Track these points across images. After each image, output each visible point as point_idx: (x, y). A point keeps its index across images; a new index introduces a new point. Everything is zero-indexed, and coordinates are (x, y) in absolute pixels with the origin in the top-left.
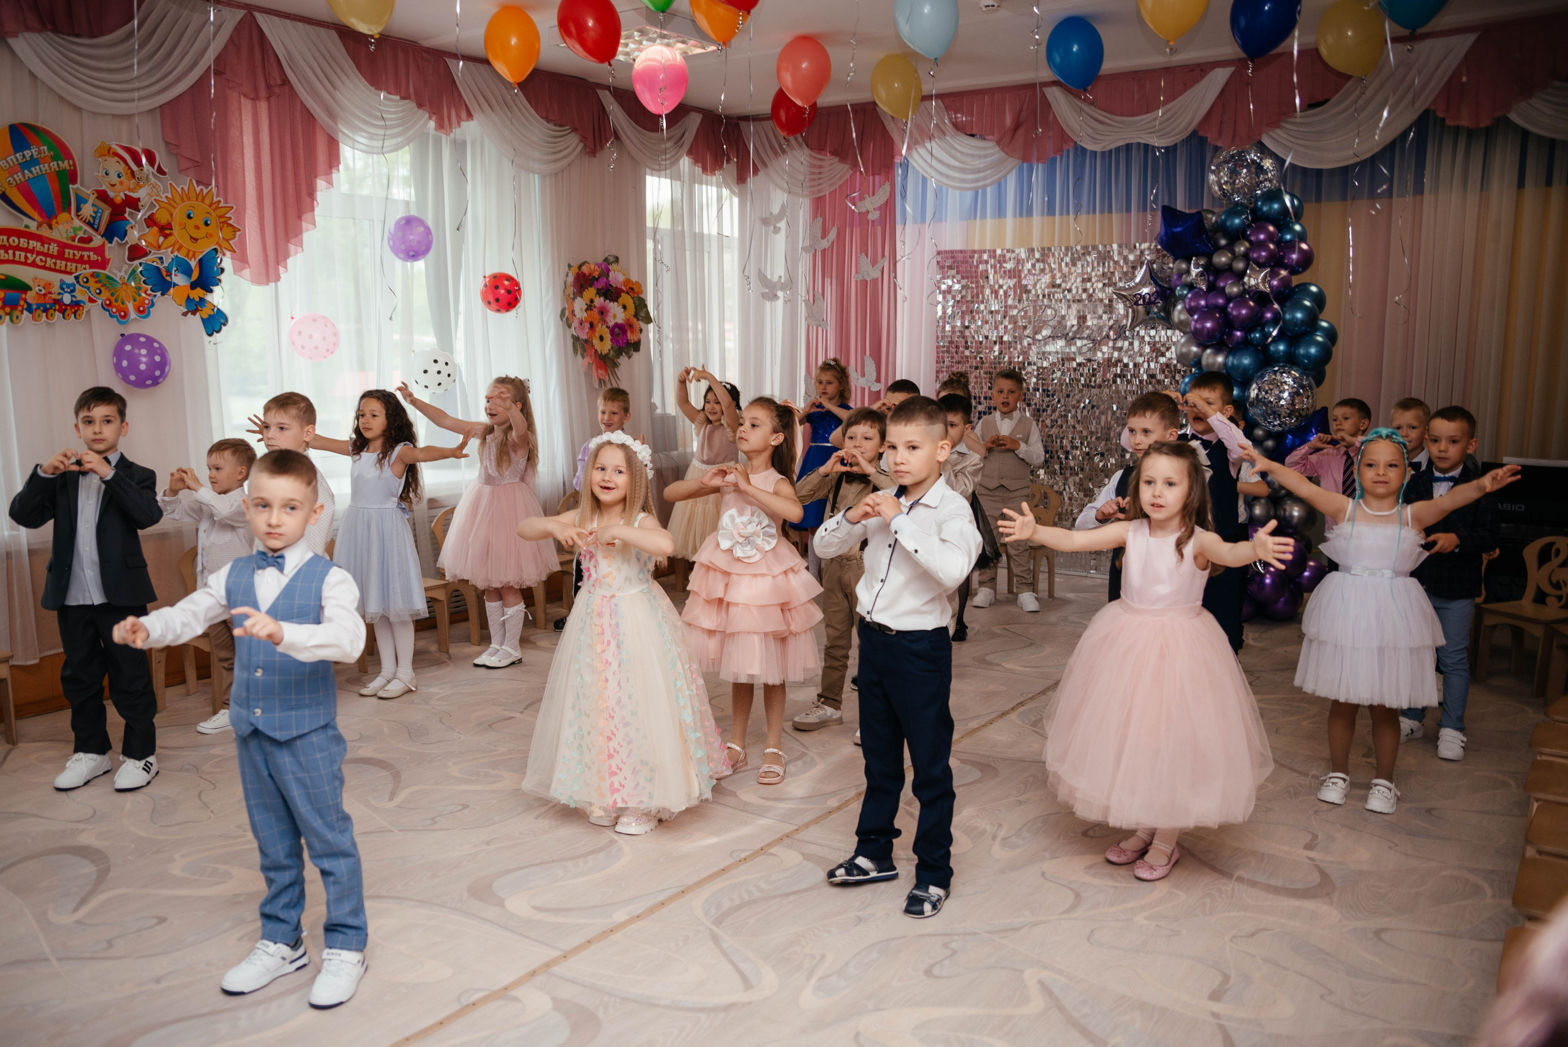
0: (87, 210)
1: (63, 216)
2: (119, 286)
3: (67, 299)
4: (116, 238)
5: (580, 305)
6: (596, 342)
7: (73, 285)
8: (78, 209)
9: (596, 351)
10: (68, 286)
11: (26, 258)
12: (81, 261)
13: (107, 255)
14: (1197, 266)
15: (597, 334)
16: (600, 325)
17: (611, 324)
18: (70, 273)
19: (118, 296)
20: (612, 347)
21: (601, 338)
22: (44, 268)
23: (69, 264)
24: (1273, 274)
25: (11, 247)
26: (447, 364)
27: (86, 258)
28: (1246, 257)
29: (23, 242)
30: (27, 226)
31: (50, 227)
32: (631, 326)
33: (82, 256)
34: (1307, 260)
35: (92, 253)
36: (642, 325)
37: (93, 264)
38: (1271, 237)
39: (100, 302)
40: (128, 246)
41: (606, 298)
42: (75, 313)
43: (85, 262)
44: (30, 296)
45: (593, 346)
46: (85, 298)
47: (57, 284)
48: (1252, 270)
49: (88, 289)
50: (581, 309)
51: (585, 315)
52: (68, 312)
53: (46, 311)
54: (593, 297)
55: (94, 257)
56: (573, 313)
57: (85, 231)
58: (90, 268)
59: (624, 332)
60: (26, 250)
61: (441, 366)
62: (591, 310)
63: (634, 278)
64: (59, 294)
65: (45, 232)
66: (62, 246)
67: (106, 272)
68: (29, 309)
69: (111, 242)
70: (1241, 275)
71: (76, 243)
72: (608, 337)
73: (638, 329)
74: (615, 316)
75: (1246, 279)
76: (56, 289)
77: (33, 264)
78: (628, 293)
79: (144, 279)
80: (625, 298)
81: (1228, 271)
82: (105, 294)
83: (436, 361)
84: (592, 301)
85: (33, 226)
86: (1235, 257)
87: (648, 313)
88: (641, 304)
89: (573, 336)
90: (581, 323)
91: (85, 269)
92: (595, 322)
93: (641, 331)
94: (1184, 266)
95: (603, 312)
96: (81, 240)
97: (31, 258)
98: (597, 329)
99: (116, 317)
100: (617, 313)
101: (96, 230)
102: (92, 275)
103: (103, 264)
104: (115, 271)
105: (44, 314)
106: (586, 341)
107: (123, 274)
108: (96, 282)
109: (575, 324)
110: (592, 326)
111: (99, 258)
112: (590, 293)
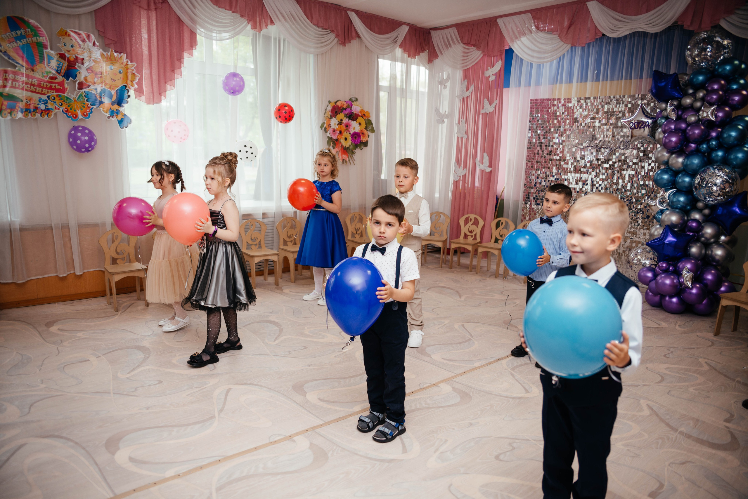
0: (54, 63)
1: (40, 65)
2: (73, 102)
3: (43, 107)
4: (70, 78)
5: (334, 122)
6: (343, 142)
7: (46, 100)
8: (49, 62)
9: (342, 145)
10: (44, 101)
11: (19, 85)
12: (51, 88)
13: (66, 86)
14: (671, 105)
15: (344, 137)
16: (345, 132)
17: (352, 132)
18: (45, 94)
19: (72, 107)
20: (351, 144)
21: (346, 139)
22: (30, 91)
23: (44, 90)
25: (10, 79)
26: (251, 148)
27: (53, 87)
29: (17, 77)
30: (20, 70)
31: (33, 70)
32: (363, 134)
33: (51, 86)
35: (57, 85)
36: (370, 134)
37: (58, 90)
39: (61, 110)
40: (77, 82)
41: (350, 119)
42: (47, 114)
43: (53, 89)
44: (21, 104)
45: (340, 143)
46: (53, 107)
47: (37, 100)
49: (55, 102)
50: (335, 124)
51: (337, 127)
52: (44, 113)
53: (31, 112)
54: (343, 118)
55: (58, 87)
56: (329, 125)
57: (53, 74)
58: (56, 92)
59: (359, 137)
60: (19, 81)
61: (247, 149)
62: (341, 124)
63: (366, 109)
64: (38, 104)
65: (30, 73)
66: (40, 80)
67: (65, 95)
68: (22, 111)
69: (68, 80)
70: (698, 110)
71: (48, 79)
72: (349, 138)
73: (367, 135)
74: (354, 128)
76: (36, 102)
77: (23, 89)
78: (362, 117)
79: (86, 99)
80: (360, 119)
81: (690, 108)
82: (65, 106)
83: (245, 146)
84: (342, 120)
85: (23, 70)
86: (696, 100)
87: (373, 127)
88: (369, 123)
89: (328, 137)
90: (334, 131)
91: (53, 92)
92: (342, 131)
93: (369, 136)
94: (664, 106)
95: (347, 126)
96: (51, 78)
97: (22, 85)
98: (344, 134)
99: (71, 117)
100: (355, 127)
102: (57, 96)
103: (63, 91)
104: (70, 94)
105: (30, 114)
106: (337, 140)
107: (75, 96)
108: (59, 99)
109: (330, 131)
110: (341, 132)
111: (61, 88)
112: (341, 116)
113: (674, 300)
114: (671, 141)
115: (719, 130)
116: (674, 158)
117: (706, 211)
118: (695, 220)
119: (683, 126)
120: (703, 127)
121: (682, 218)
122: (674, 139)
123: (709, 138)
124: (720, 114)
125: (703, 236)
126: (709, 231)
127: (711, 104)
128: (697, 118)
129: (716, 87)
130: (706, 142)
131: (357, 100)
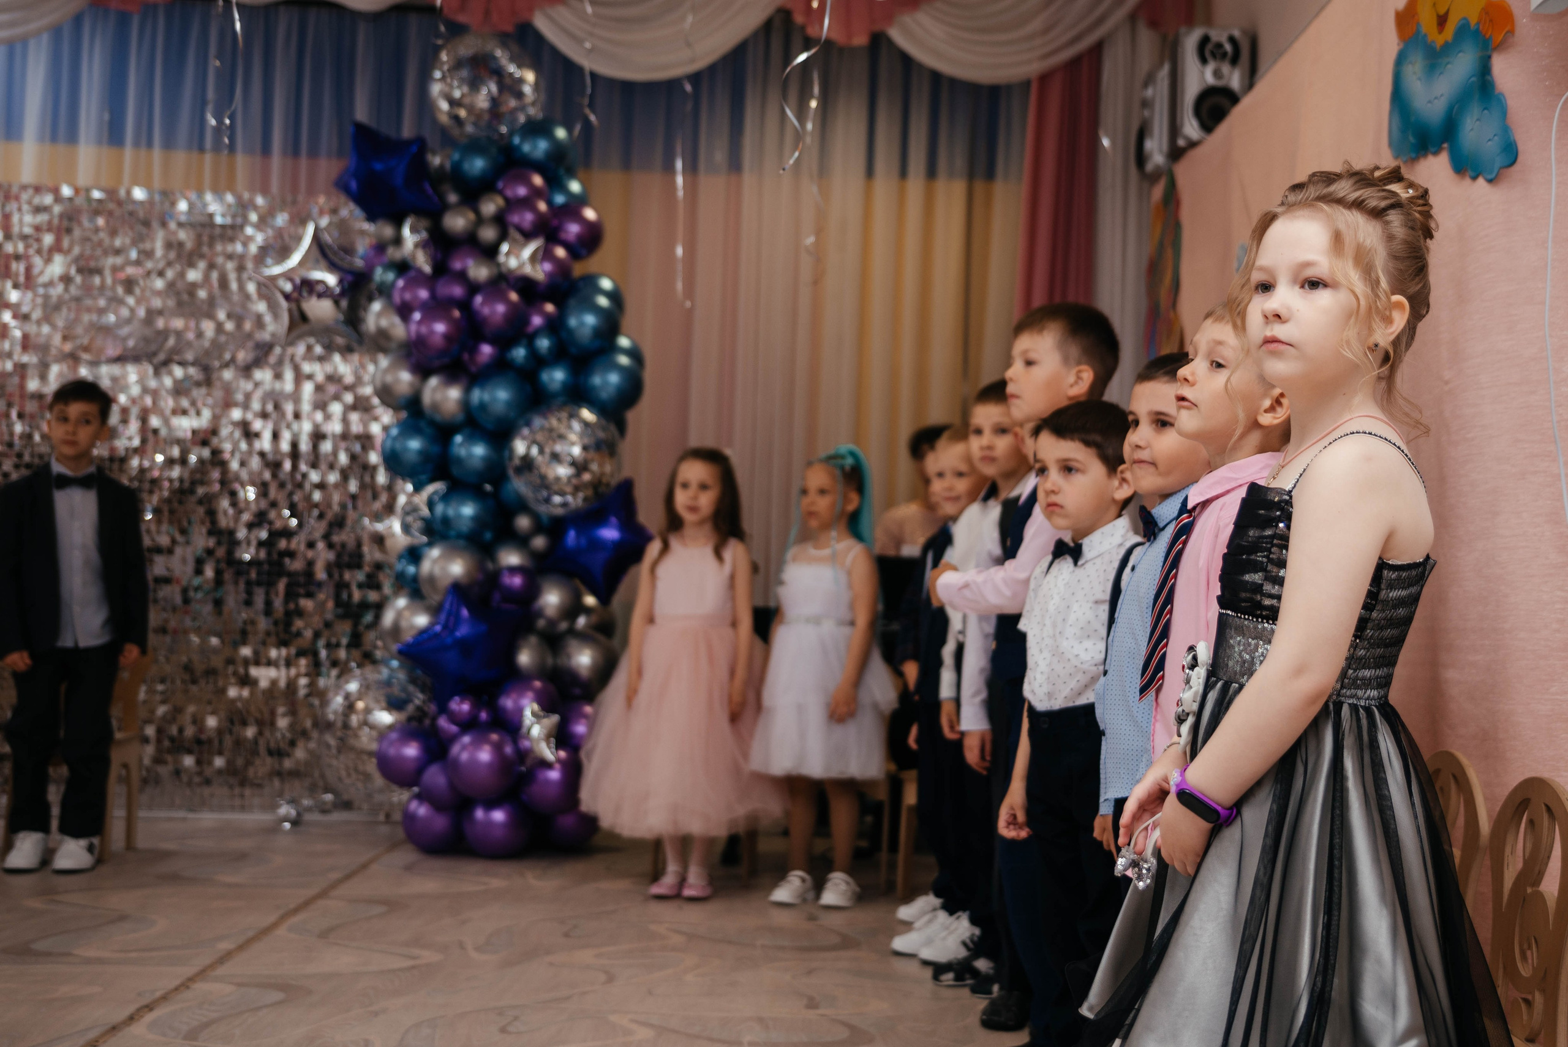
14: (413, 230)
24: (546, 254)
28: (500, 220)
34: (592, 238)
38: (537, 193)
48: (514, 243)
70: (490, 252)
75: (502, 258)
81: (470, 242)
86: (480, 220)
94: (388, 231)
113: (499, 816)
114: (432, 332)
115: (550, 308)
116: (434, 390)
117: (539, 542)
118: (513, 570)
119: (457, 291)
120: (514, 296)
121: (480, 567)
122: (440, 328)
123: (530, 329)
124: (548, 266)
125: (540, 613)
126: (552, 599)
127: (528, 235)
128: (495, 271)
129: (522, 191)
130: (525, 341)
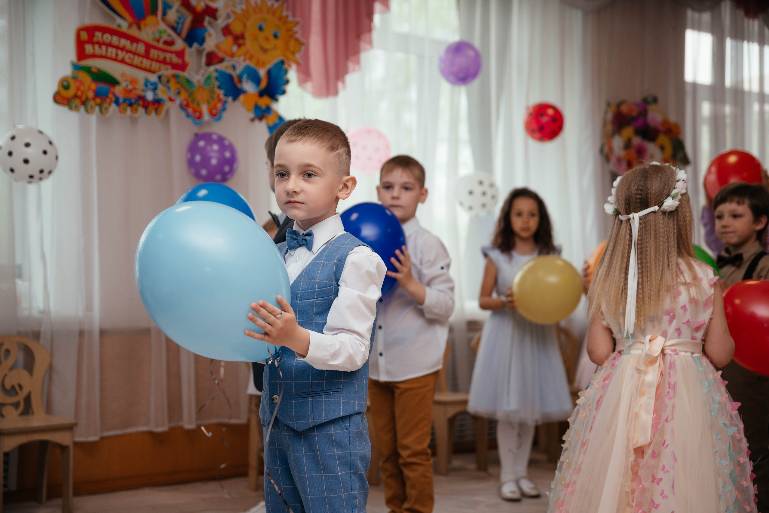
0: (172, 15)
1: (150, 19)
2: (197, 89)
3: (150, 96)
4: (195, 44)
5: (618, 143)
7: (156, 83)
8: (164, 14)
10: (152, 84)
11: (117, 55)
12: (164, 62)
13: (187, 58)
18: (154, 72)
19: (195, 98)
22: (132, 65)
23: (153, 63)
25: (104, 44)
26: (490, 186)
27: (168, 60)
29: (115, 40)
30: (119, 26)
31: (139, 28)
33: (165, 59)
35: (174, 56)
37: (175, 66)
39: (178, 102)
40: (205, 52)
41: (644, 138)
42: (156, 110)
43: (167, 64)
44: (118, 90)
46: (165, 97)
47: (142, 82)
49: (169, 88)
50: (620, 147)
51: (623, 152)
52: (151, 108)
53: (131, 105)
54: (631, 136)
55: (175, 59)
56: (611, 150)
57: (169, 35)
58: (172, 69)
60: (117, 47)
61: (485, 188)
62: (629, 148)
64: (143, 91)
65: (134, 32)
66: (148, 47)
67: (185, 74)
68: (117, 102)
69: (191, 47)
71: (161, 45)
76: (140, 85)
77: (123, 61)
78: (666, 134)
79: (218, 84)
80: (663, 139)
82: (183, 96)
83: (481, 183)
84: (630, 140)
85: (123, 25)
87: (685, 155)
88: (679, 144)
89: (612, 172)
90: (619, 160)
91: (167, 69)
92: (633, 160)
95: (640, 152)
96: (166, 43)
97: (121, 54)
99: (192, 117)
101: (179, 34)
102: (174, 76)
103: (183, 67)
104: (193, 74)
105: (130, 108)
107: (199, 77)
108: (176, 83)
109: (613, 160)
110: (630, 164)
111: (180, 61)
112: (628, 132)
131: (655, 100)
